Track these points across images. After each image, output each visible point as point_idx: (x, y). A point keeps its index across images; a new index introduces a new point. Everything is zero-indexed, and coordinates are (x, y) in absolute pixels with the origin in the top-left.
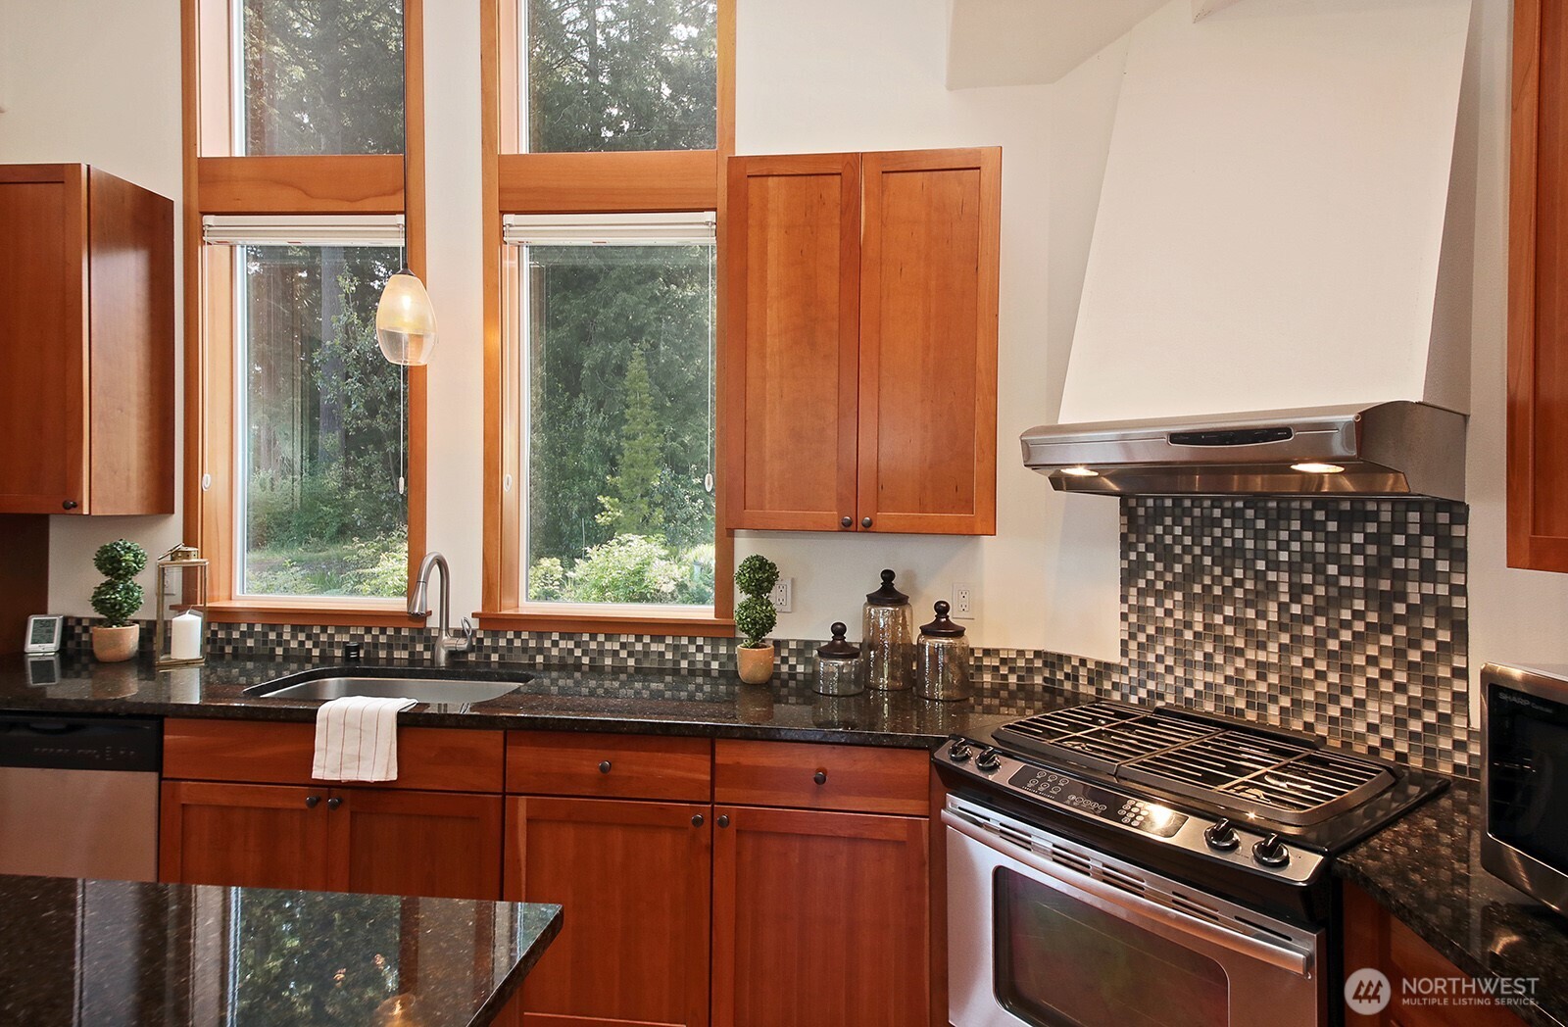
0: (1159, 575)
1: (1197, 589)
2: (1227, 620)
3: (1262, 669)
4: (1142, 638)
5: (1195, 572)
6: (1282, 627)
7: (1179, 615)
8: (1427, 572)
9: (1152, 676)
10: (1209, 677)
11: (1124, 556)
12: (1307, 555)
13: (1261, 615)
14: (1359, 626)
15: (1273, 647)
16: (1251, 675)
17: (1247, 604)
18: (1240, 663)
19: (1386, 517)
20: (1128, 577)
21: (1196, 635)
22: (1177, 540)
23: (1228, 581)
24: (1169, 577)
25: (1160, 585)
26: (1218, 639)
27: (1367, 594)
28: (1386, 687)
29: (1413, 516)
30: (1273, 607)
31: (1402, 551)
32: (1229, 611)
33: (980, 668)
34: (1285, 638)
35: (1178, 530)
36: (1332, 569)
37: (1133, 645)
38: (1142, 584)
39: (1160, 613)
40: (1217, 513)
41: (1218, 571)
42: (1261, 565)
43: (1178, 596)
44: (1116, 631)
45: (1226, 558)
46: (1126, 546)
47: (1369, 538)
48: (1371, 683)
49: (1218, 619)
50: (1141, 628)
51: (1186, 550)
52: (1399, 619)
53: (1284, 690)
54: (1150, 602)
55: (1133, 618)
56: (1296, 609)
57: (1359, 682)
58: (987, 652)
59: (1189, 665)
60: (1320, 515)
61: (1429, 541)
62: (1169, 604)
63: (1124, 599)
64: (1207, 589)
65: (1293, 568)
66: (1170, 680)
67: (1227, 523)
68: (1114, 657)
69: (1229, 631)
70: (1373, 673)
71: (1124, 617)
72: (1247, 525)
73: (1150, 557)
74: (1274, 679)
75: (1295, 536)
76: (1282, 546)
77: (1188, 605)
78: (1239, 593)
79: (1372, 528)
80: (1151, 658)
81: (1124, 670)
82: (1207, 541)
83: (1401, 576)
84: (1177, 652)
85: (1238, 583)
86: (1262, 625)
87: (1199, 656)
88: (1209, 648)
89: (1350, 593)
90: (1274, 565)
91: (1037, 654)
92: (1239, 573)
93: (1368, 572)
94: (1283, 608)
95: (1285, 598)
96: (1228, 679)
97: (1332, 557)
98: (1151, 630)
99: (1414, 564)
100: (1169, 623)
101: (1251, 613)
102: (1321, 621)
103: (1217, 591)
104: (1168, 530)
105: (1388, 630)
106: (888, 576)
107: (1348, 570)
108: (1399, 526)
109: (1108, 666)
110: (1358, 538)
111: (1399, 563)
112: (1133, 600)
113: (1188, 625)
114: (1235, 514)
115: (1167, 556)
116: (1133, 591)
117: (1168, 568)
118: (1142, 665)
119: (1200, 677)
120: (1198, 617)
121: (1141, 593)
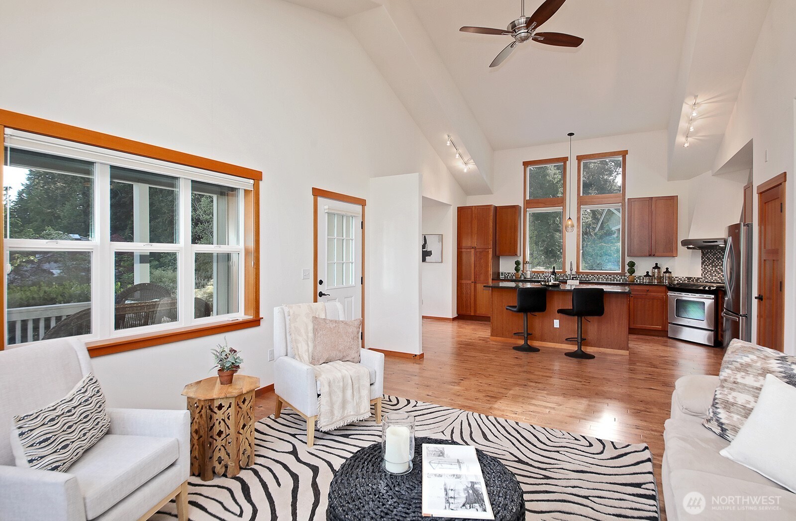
0: (708, 262)
4: (705, 273)
5: (714, 261)
9: (706, 279)
10: (715, 278)
11: (702, 260)
18: (720, 275)
20: (703, 263)
22: (711, 257)
25: (708, 264)
32: (718, 267)
33: (675, 280)
35: (711, 255)
37: (703, 274)
43: (711, 265)
44: (701, 272)
46: (702, 258)
50: (705, 271)
51: (712, 258)
54: (706, 267)
58: (676, 277)
59: (712, 276)
62: (709, 267)
63: (702, 267)
64: (715, 264)
66: (709, 279)
68: (701, 277)
69: (718, 270)
71: (702, 270)
73: (706, 260)
77: (712, 267)
78: (720, 264)
80: (706, 276)
81: (702, 278)
84: (710, 274)
85: (720, 263)
87: (714, 275)
88: (715, 273)
91: (686, 278)
92: (720, 261)
100: (709, 270)
103: (717, 264)
104: (709, 255)
106: (656, 264)
109: (699, 278)
113: (712, 270)
114: (720, 252)
115: (709, 259)
116: (703, 265)
117: (709, 261)
118: (705, 277)
119: (714, 278)
120: (714, 268)
121: (705, 265)
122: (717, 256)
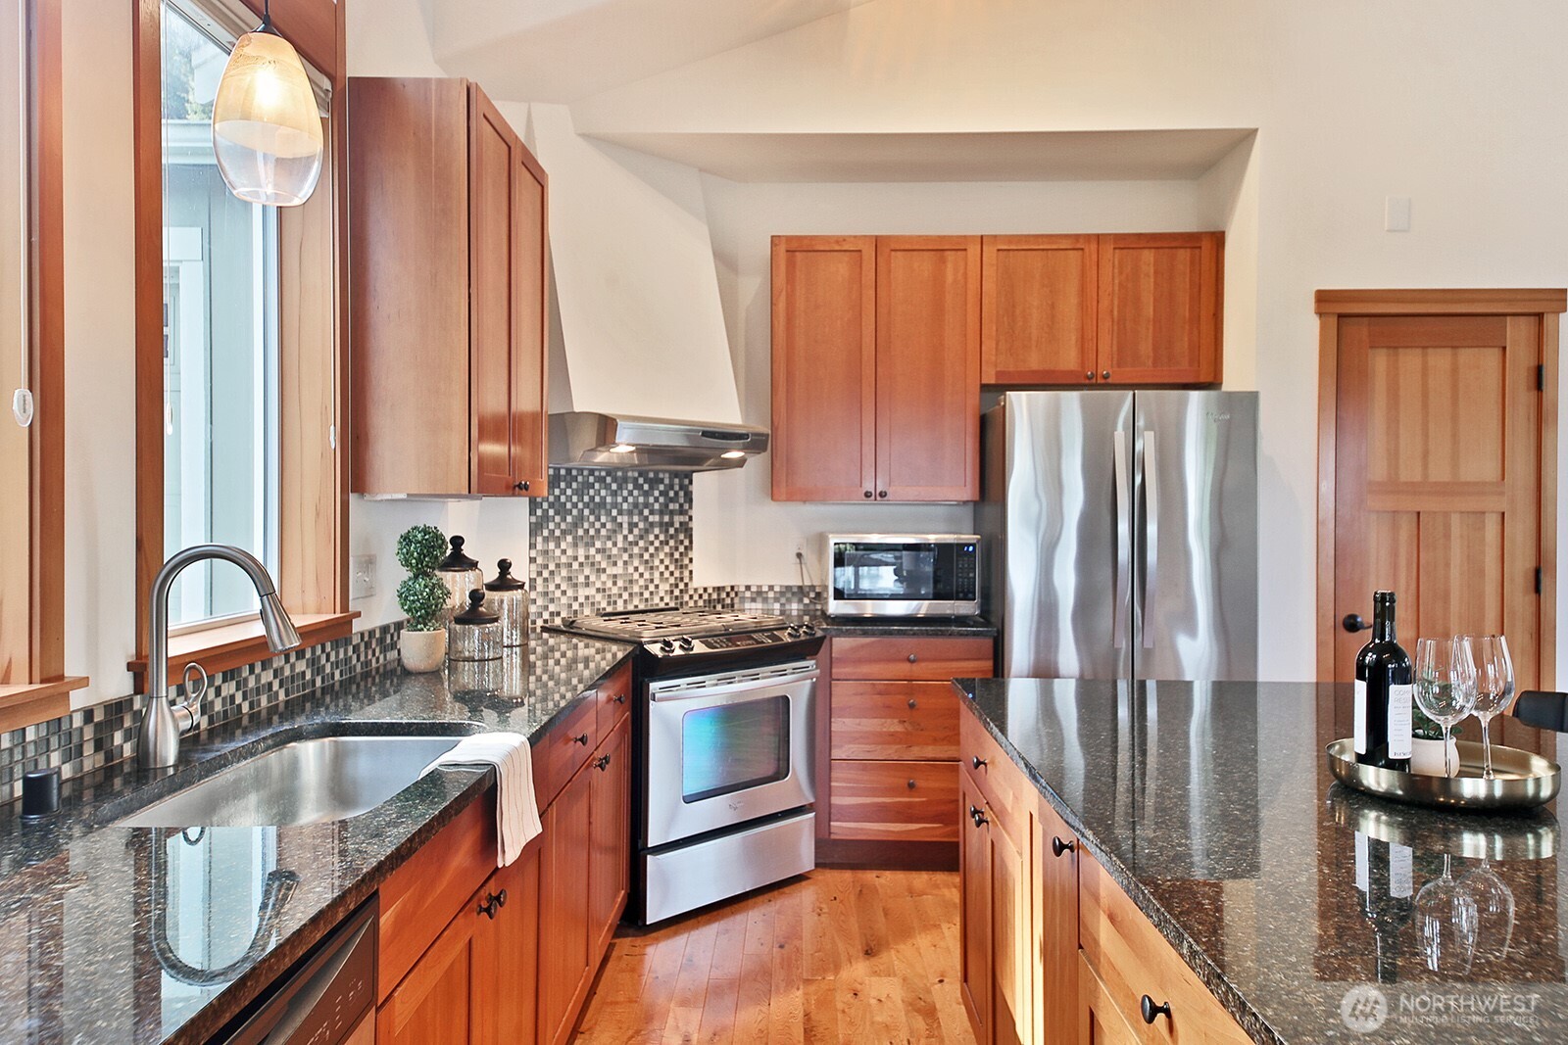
0: (556, 525)
1: (580, 532)
2: (598, 551)
3: (614, 578)
4: (546, 574)
5: (581, 518)
6: (625, 550)
7: (570, 552)
8: (682, 512)
9: (552, 600)
11: (532, 512)
12: (636, 505)
13: (615, 544)
14: (657, 543)
15: (620, 563)
16: (609, 584)
17: (609, 538)
18: (604, 577)
19: (667, 481)
20: (535, 530)
21: (581, 564)
23: (598, 525)
24: (563, 526)
25: (557, 533)
26: (593, 564)
27: (661, 524)
28: (667, 574)
29: (677, 481)
30: (620, 538)
31: (672, 500)
32: (598, 544)
34: (626, 557)
35: (569, 492)
37: (539, 581)
38: (546, 533)
39: (558, 552)
40: (591, 479)
41: (592, 518)
42: (614, 512)
43: (569, 538)
45: (597, 508)
46: (534, 505)
47: (661, 494)
48: (662, 574)
49: (592, 551)
50: (546, 566)
51: (575, 505)
52: (672, 537)
54: (552, 546)
55: (540, 560)
56: (631, 538)
57: (657, 575)
59: (576, 586)
60: (641, 481)
61: (682, 493)
62: (563, 546)
63: (532, 546)
64: (587, 531)
65: (630, 513)
66: (564, 600)
67: (597, 486)
69: (598, 558)
70: (662, 568)
71: (532, 560)
72: (607, 487)
73: (551, 512)
74: (620, 583)
75: (631, 493)
76: (625, 500)
77: (575, 545)
78: (603, 532)
79: (662, 487)
80: (552, 587)
82: (586, 499)
83: (672, 513)
84: (569, 578)
85: (603, 525)
86: (615, 551)
87: (581, 579)
88: (587, 572)
89: (652, 524)
90: (620, 513)
92: (603, 519)
93: (661, 513)
94: (625, 537)
95: (626, 532)
96: (598, 590)
97: (646, 505)
98: (552, 567)
99: (677, 506)
100: (564, 559)
101: (609, 544)
102: (641, 543)
103: (592, 532)
104: (564, 492)
105: (667, 543)
107: (652, 512)
108: (671, 487)
110: (656, 493)
111: (671, 506)
112: (539, 547)
113: (576, 558)
114: (602, 481)
115: (561, 511)
116: (539, 539)
117: (564, 519)
118: (545, 594)
120: (581, 552)
121: (546, 540)
122: (592, 498)
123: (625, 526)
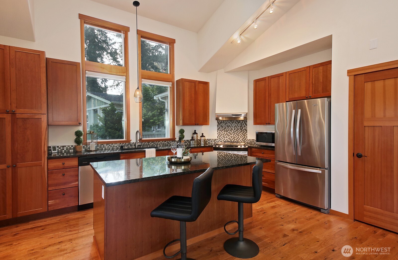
0: (221, 129)
1: (225, 130)
2: (228, 133)
3: (231, 137)
4: (220, 136)
5: (225, 128)
6: (233, 133)
7: (223, 133)
8: (245, 127)
9: (221, 139)
11: (218, 127)
12: (235, 126)
13: (231, 132)
14: (239, 132)
15: (232, 135)
16: (231, 138)
17: (230, 131)
18: (229, 137)
19: (241, 122)
20: (218, 129)
21: (225, 135)
22: (223, 125)
23: (228, 129)
24: (222, 129)
25: (222, 130)
26: (227, 135)
27: (240, 129)
28: (242, 137)
29: (243, 122)
30: (232, 131)
31: (243, 125)
32: (228, 132)
34: (233, 134)
35: (223, 124)
36: (237, 127)
37: (219, 137)
38: (220, 130)
39: (222, 133)
40: (227, 122)
41: (227, 128)
43: (223, 131)
44: (217, 135)
45: (228, 126)
46: (218, 126)
47: (240, 124)
48: (241, 137)
49: (227, 133)
50: (220, 135)
51: (224, 126)
52: (243, 131)
53: (233, 139)
54: (221, 132)
55: (219, 134)
56: (234, 131)
57: (240, 137)
59: (225, 138)
60: (236, 122)
61: (245, 124)
62: (222, 132)
63: (218, 132)
64: (226, 130)
65: (234, 127)
66: (223, 140)
67: (228, 123)
68: (217, 138)
69: (228, 134)
70: (241, 136)
71: (218, 134)
72: (230, 123)
73: (221, 127)
74: (232, 138)
75: (234, 124)
76: (233, 125)
77: (224, 132)
78: (229, 130)
79: (240, 123)
80: (221, 138)
81: (218, 139)
82: (226, 125)
83: (243, 127)
84: (224, 137)
85: (229, 129)
86: (231, 133)
87: (226, 137)
88: (227, 136)
89: (239, 129)
90: (232, 127)
91: (207, 139)
92: (229, 128)
93: (240, 127)
94: (233, 131)
95: (233, 130)
96: (228, 138)
97: (237, 126)
98: (221, 135)
99: (244, 126)
100: (223, 134)
101: (230, 132)
102: (236, 132)
103: (227, 130)
104: (222, 124)
105: (242, 132)
106: (195, 131)
107: (239, 127)
108: (242, 123)
109: (216, 139)
110: (239, 124)
111: (242, 126)
112: (219, 132)
113: (225, 134)
114: (229, 122)
115: (222, 127)
116: (219, 131)
117: (222, 128)
118: (220, 138)
119: (226, 139)
120: (225, 133)
121: (220, 131)
122: (227, 125)
123: (233, 129)
